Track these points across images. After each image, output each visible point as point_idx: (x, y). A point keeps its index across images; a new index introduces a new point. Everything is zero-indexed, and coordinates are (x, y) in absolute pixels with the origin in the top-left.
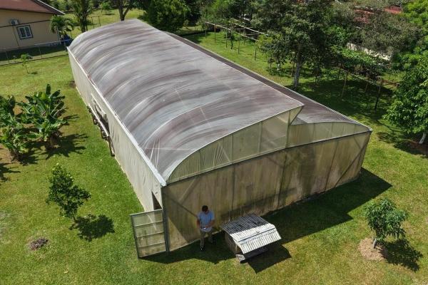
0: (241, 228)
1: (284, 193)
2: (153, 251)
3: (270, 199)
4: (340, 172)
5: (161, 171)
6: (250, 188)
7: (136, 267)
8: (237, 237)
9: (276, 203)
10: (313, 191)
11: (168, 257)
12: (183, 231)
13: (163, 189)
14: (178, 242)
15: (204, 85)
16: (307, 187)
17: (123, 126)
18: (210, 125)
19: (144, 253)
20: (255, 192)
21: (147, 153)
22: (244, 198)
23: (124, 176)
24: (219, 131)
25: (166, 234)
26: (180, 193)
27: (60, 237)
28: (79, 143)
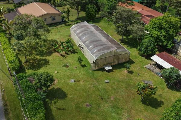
0: (106, 67)
1: (114, 62)
2: (93, 69)
3: (112, 63)
4: (125, 59)
5: (95, 58)
6: (108, 61)
7: (90, 71)
8: (105, 68)
9: (112, 64)
10: (119, 63)
11: (95, 70)
12: (98, 67)
13: (96, 60)
14: (97, 68)
15: (102, 44)
16: (119, 62)
17: (88, 50)
18: (102, 51)
19: (92, 69)
20: (109, 61)
21: (93, 55)
22: (107, 63)
23: (86, 58)
24: (104, 52)
25: (95, 67)
26: (98, 61)
27: (79, 67)
28: (77, 51)
